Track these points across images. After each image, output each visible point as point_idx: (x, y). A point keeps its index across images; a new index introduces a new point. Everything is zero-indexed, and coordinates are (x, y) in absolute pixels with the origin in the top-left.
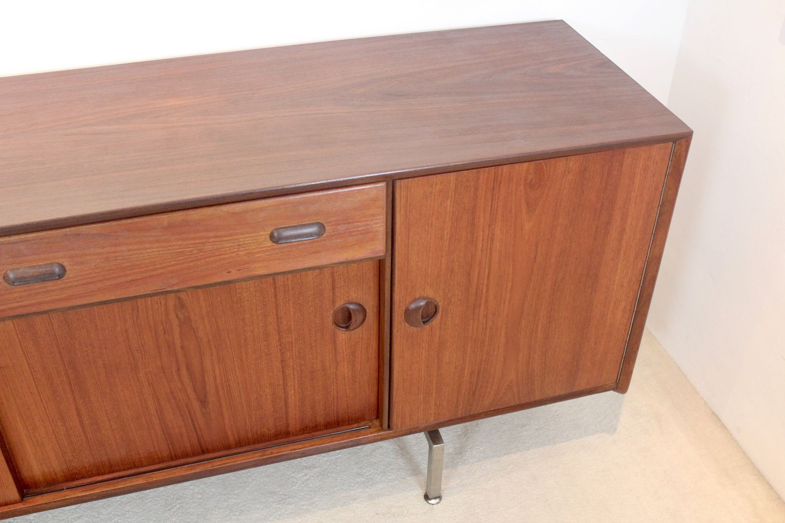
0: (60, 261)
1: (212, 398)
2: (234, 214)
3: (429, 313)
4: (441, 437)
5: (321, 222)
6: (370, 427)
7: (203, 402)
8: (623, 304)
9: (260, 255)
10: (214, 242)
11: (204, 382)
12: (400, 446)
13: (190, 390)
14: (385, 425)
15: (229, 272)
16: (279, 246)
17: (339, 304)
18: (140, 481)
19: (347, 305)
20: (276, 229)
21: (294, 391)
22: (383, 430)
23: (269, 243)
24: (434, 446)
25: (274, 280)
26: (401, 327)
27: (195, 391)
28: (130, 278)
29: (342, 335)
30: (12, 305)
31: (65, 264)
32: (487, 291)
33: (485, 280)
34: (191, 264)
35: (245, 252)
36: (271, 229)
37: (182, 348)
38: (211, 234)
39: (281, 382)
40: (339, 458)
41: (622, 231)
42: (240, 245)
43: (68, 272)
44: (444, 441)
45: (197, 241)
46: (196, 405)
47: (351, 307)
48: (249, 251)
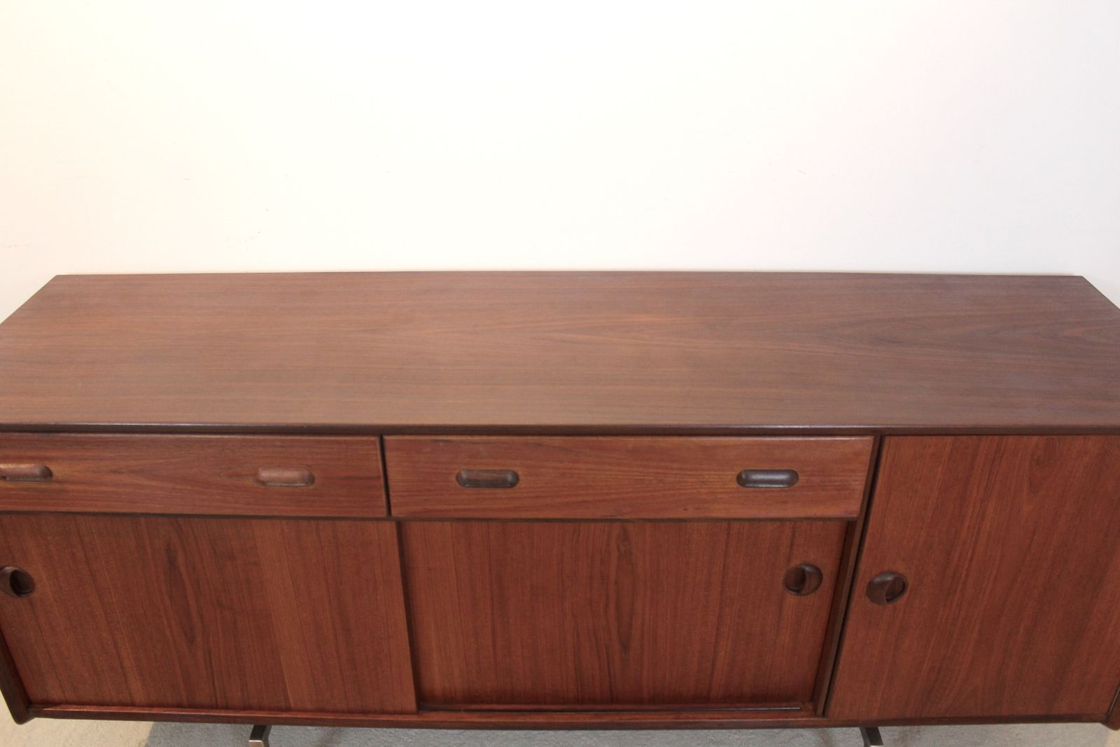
0: (515, 469)
1: (635, 644)
2: (705, 448)
3: (896, 590)
4: (880, 737)
5: (795, 469)
6: (801, 710)
7: (625, 647)
9: (722, 496)
10: (676, 474)
11: (630, 625)
12: (823, 739)
13: (614, 631)
14: (820, 711)
15: (686, 510)
16: (745, 489)
17: (796, 562)
18: (541, 719)
19: (803, 567)
20: (745, 471)
21: (726, 652)
22: (816, 715)
23: (735, 485)
25: (729, 525)
26: (860, 601)
27: (619, 633)
28: (580, 499)
29: (791, 599)
30: (458, 507)
31: (520, 473)
32: (967, 575)
33: (967, 563)
34: (648, 494)
35: (707, 490)
36: (740, 469)
37: (616, 583)
38: (676, 465)
39: (713, 640)
40: (752, 739)
42: (703, 482)
43: (520, 482)
44: (884, 742)
45: (659, 471)
46: (616, 648)
47: (807, 569)
48: (712, 490)
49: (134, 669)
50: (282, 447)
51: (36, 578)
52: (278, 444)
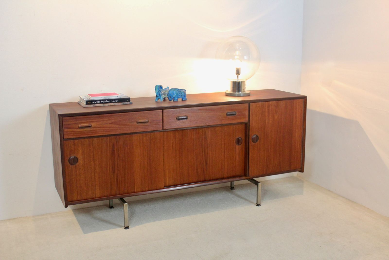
1: (208, 162)
2: (220, 108)
3: (257, 139)
5: (236, 111)
7: (206, 163)
8: (299, 143)
9: (224, 118)
10: (216, 114)
11: (207, 157)
13: (204, 159)
14: (247, 175)
16: (228, 116)
17: (237, 137)
19: (239, 138)
23: (226, 116)
24: (259, 184)
26: (251, 143)
27: (205, 160)
29: (237, 146)
31: (188, 116)
32: (269, 134)
33: (268, 131)
36: (227, 112)
37: (204, 146)
38: (215, 112)
39: (224, 160)
41: (296, 121)
42: (220, 116)
43: (188, 118)
46: (205, 164)
47: (240, 138)
48: (222, 117)
49: (98, 185)
50: (143, 114)
51: (79, 158)
52: (143, 113)
